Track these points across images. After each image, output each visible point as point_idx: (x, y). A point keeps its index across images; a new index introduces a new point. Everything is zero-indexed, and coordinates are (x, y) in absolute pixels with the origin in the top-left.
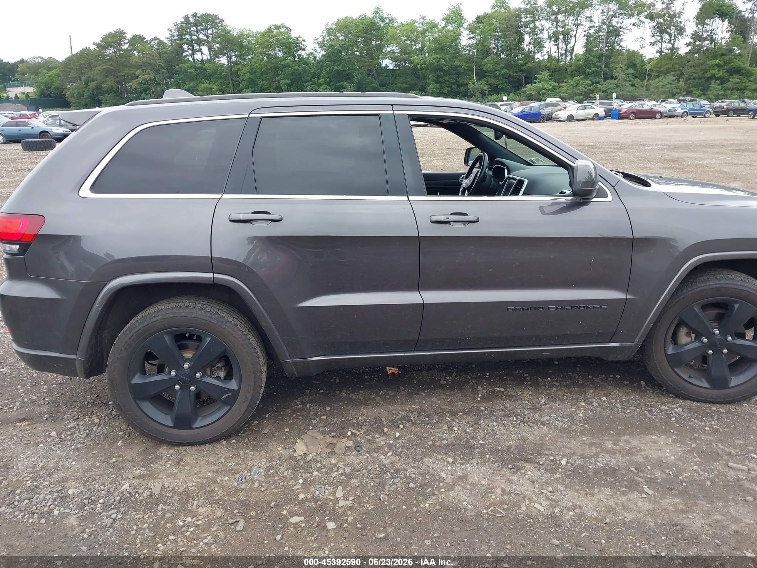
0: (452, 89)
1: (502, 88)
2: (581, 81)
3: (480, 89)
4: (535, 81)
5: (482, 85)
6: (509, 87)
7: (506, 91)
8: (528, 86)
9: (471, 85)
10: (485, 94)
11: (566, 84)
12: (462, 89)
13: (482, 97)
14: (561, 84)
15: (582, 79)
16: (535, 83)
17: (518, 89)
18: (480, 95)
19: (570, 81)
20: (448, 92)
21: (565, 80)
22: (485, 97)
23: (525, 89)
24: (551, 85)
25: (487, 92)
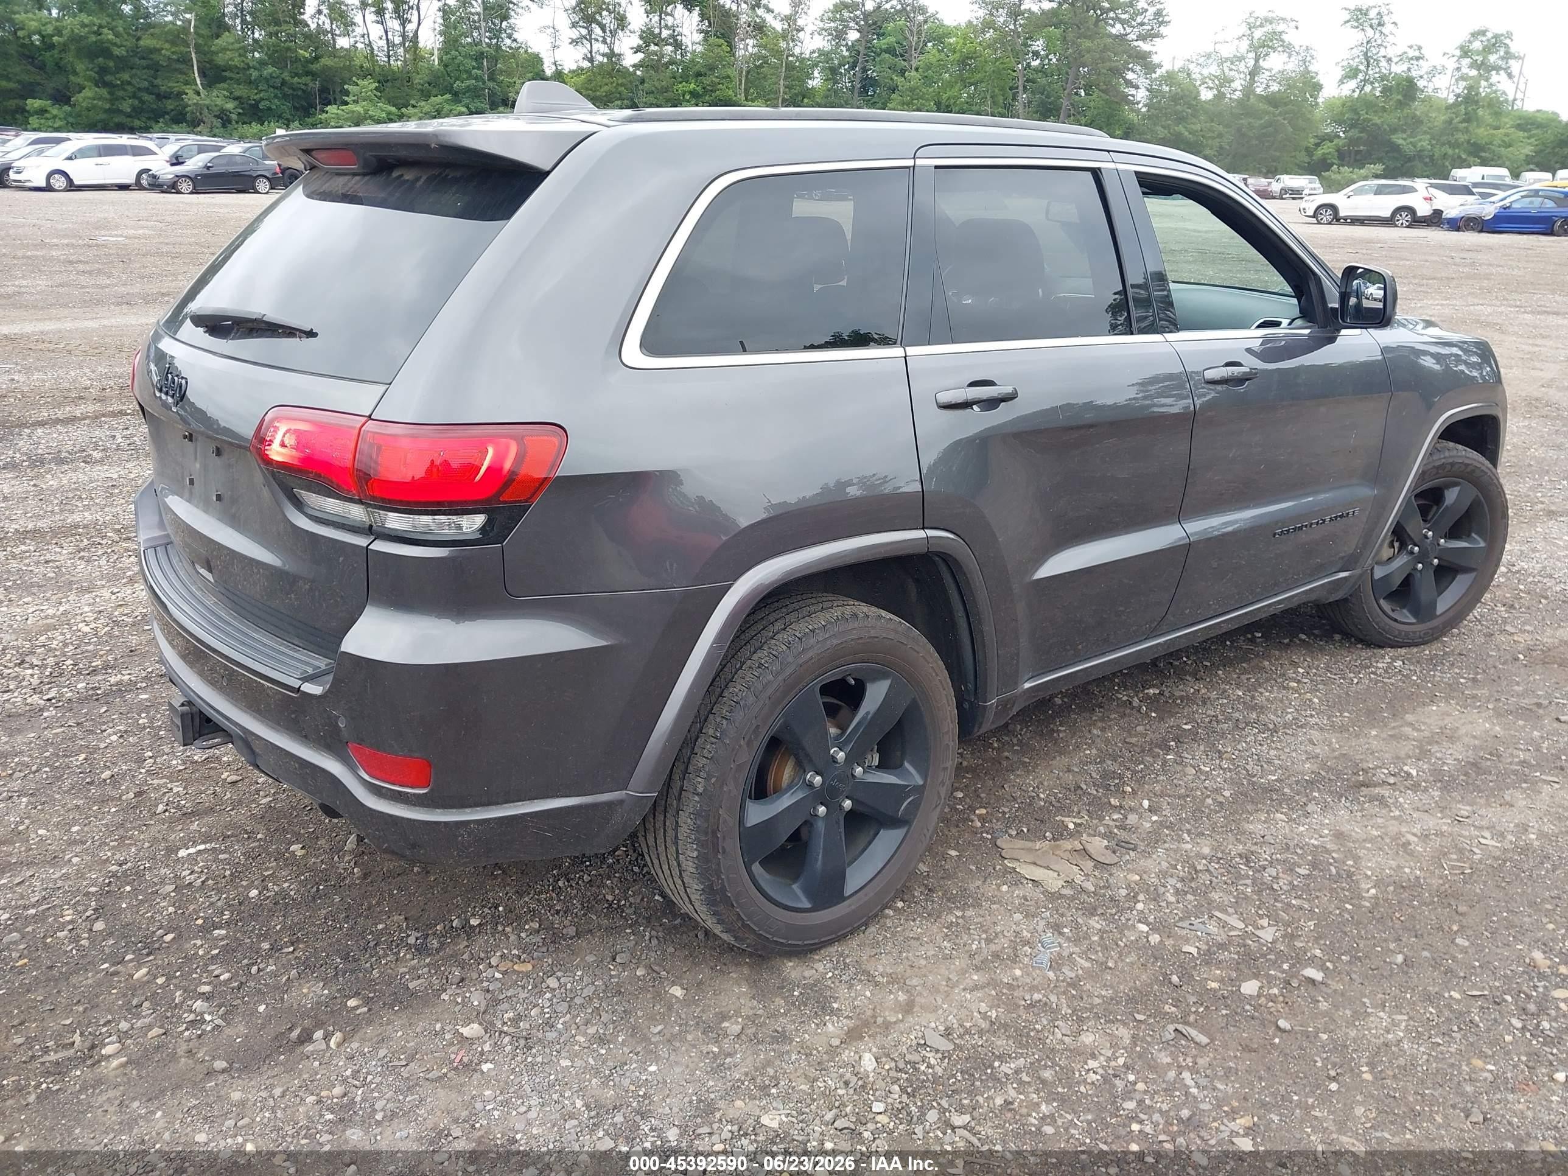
0: (142, 102)
1: (269, 109)
2: (447, 107)
3: (216, 109)
4: (346, 98)
5: (218, 99)
6: (286, 108)
7: (280, 117)
8: (332, 109)
9: (191, 98)
10: (230, 122)
11: (415, 110)
12: (170, 105)
13: (224, 126)
14: (404, 110)
15: (447, 101)
16: (346, 103)
17: (308, 115)
18: (217, 123)
19: (423, 104)
20: (134, 108)
21: (413, 102)
22: (230, 127)
23: (324, 116)
24: (383, 111)
25: (234, 117)
